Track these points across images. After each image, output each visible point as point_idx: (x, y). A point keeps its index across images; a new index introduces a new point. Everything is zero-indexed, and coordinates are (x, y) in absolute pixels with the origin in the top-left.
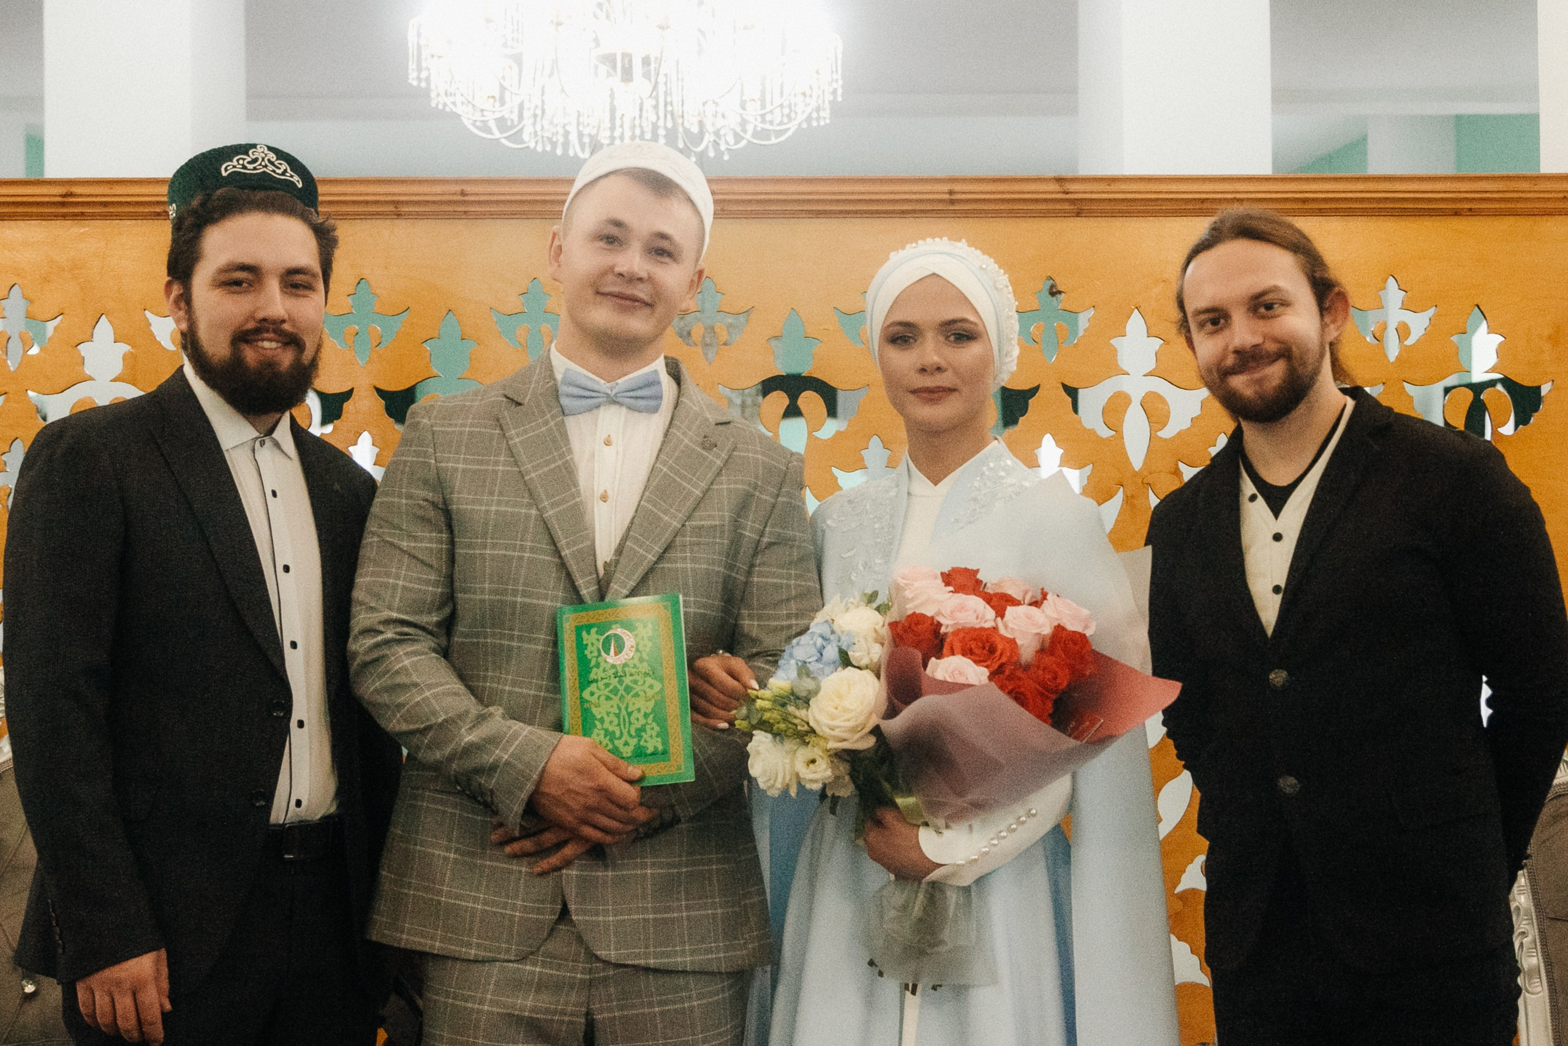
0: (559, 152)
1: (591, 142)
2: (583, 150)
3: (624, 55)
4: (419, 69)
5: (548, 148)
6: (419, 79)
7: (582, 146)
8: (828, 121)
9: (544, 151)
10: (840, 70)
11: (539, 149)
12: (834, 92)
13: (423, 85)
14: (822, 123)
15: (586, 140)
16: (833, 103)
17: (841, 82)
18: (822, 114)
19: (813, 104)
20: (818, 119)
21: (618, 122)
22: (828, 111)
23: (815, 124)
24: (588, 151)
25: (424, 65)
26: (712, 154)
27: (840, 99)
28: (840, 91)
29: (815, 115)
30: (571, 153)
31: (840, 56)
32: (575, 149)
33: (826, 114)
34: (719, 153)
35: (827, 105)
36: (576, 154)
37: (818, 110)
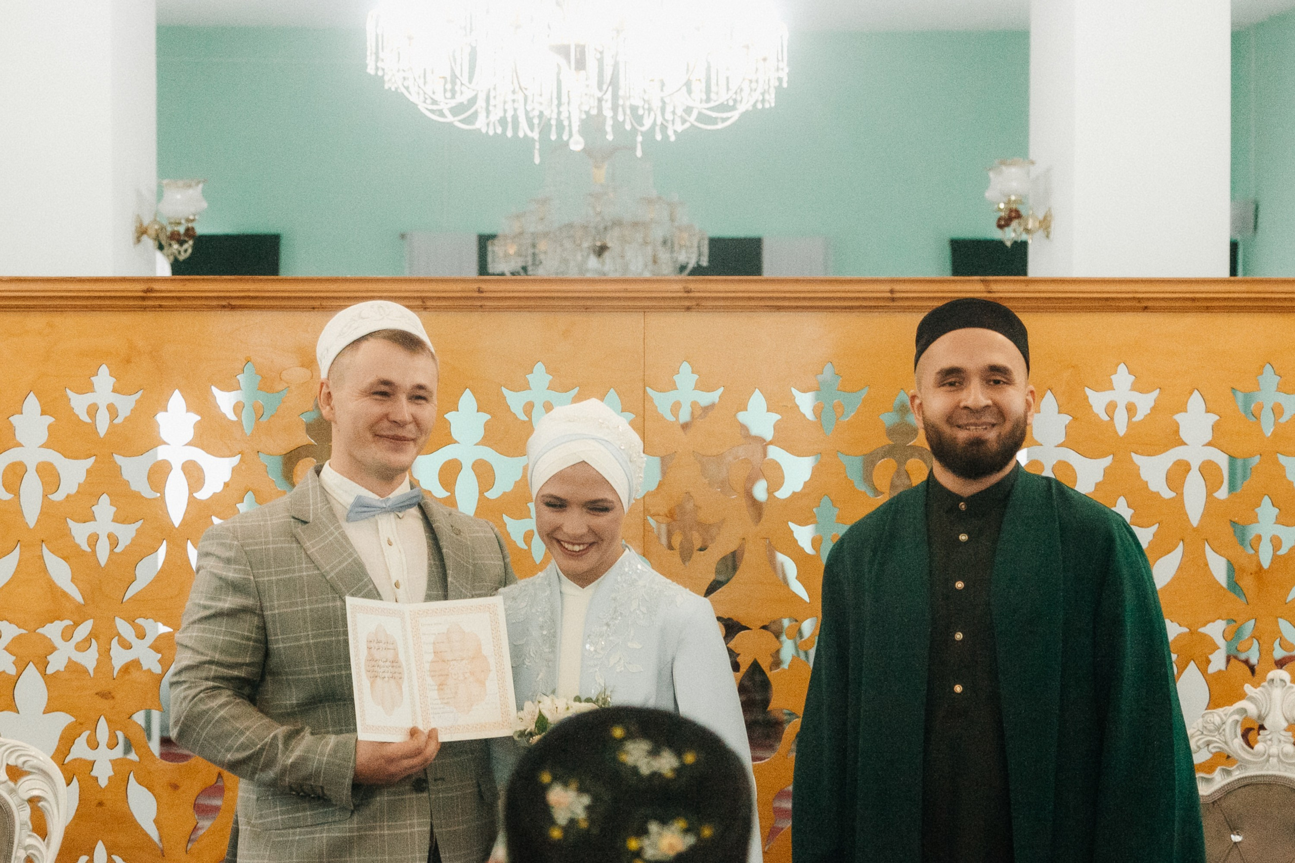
0: (509, 134)
1: (539, 124)
2: (532, 130)
3: (577, 46)
4: (377, 59)
5: (499, 130)
6: (377, 68)
7: (532, 128)
8: (773, 105)
9: (495, 133)
10: (786, 59)
11: (491, 133)
12: (780, 80)
13: (380, 73)
14: (767, 106)
15: (536, 121)
16: (779, 89)
17: (787, 70)
18: (767, 97)
19: (760, 90)
20: (763, 101)
21: (564, 99)
22: (773, 96)
23: (760, 106)
24: (537, 130)
25: (381, 55)
26: (659, 137)
27: (785, 85)
28: (785, 79)
29: (761, 98)
30: (521, 135)
31: (785, 44)
32: (524, 129)
33: (771, 99)
34: (666, 137)
35: (773, 91)
36: (525, 135)
37: (763, 94)
